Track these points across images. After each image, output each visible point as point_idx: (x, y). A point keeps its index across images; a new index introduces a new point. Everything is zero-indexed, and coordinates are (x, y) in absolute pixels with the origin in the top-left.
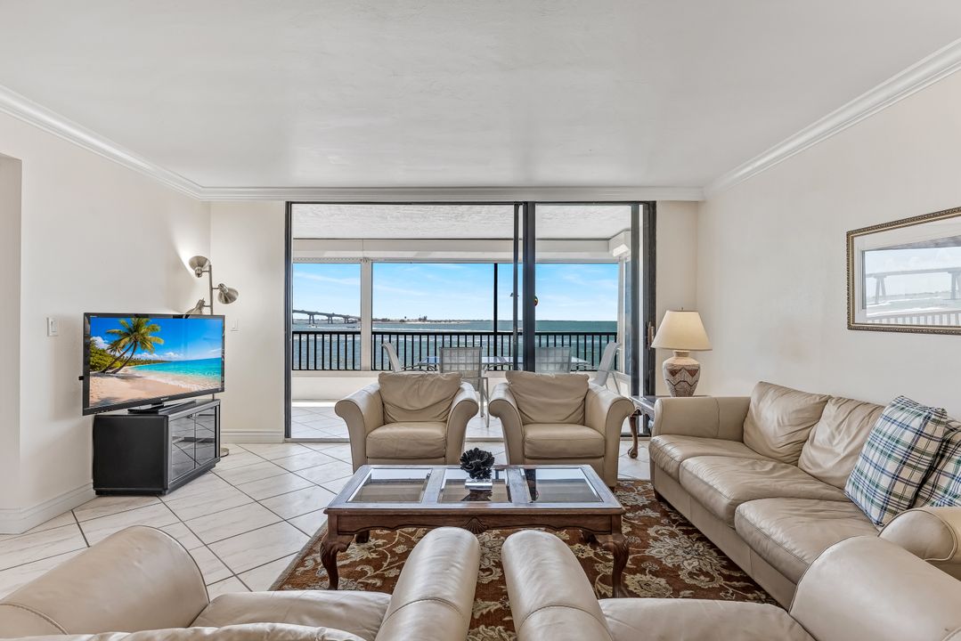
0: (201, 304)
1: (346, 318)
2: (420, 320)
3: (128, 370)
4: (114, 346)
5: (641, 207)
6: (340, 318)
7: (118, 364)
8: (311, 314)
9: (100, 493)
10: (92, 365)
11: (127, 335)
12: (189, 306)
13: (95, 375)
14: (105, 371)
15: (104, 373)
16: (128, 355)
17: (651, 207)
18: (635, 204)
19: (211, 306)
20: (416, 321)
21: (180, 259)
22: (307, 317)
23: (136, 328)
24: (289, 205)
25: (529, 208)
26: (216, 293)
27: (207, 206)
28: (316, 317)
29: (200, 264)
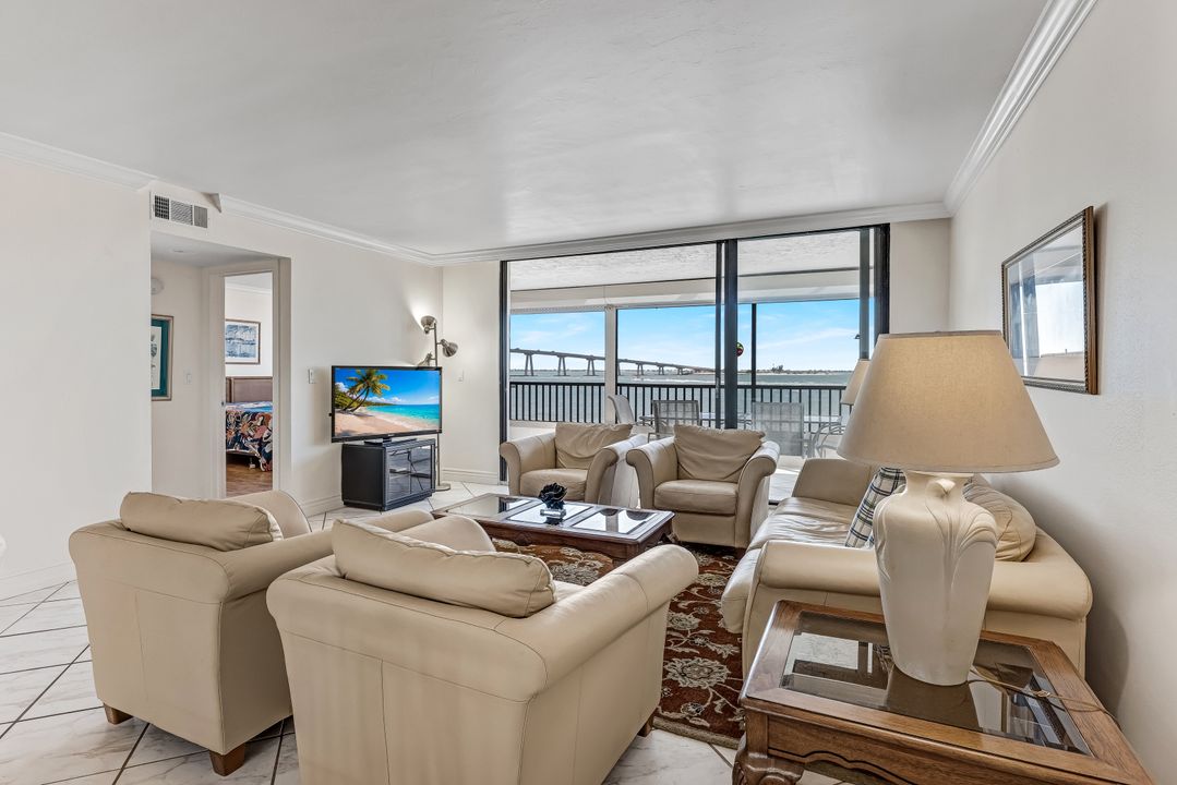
0: (429, 357)
1: (680, 368)
2: (774, 370)
3: (362, 410)
4: (352, 390)
5: (872, 231)
6: (674, 369)
7: (355, 404)
8: (640, 364)
9: (347, 504)
10: (338, 404)
11: (361, 382)
12: (420, 360)
13: (339, 412)
14: (346, 409)
15: (344, 411)
16: (362, 398)
17: (884, 230)
18: (864, 228)
19: (436, 359)
20: (768, 372)
21: (414, 319)
22: (634, 367)
23: (369, 376)
24: (503, 265)
25: (732, 245)
26: (440, 347)
27: (440, 271)
28: (645, 367)
29: (429, 322)
